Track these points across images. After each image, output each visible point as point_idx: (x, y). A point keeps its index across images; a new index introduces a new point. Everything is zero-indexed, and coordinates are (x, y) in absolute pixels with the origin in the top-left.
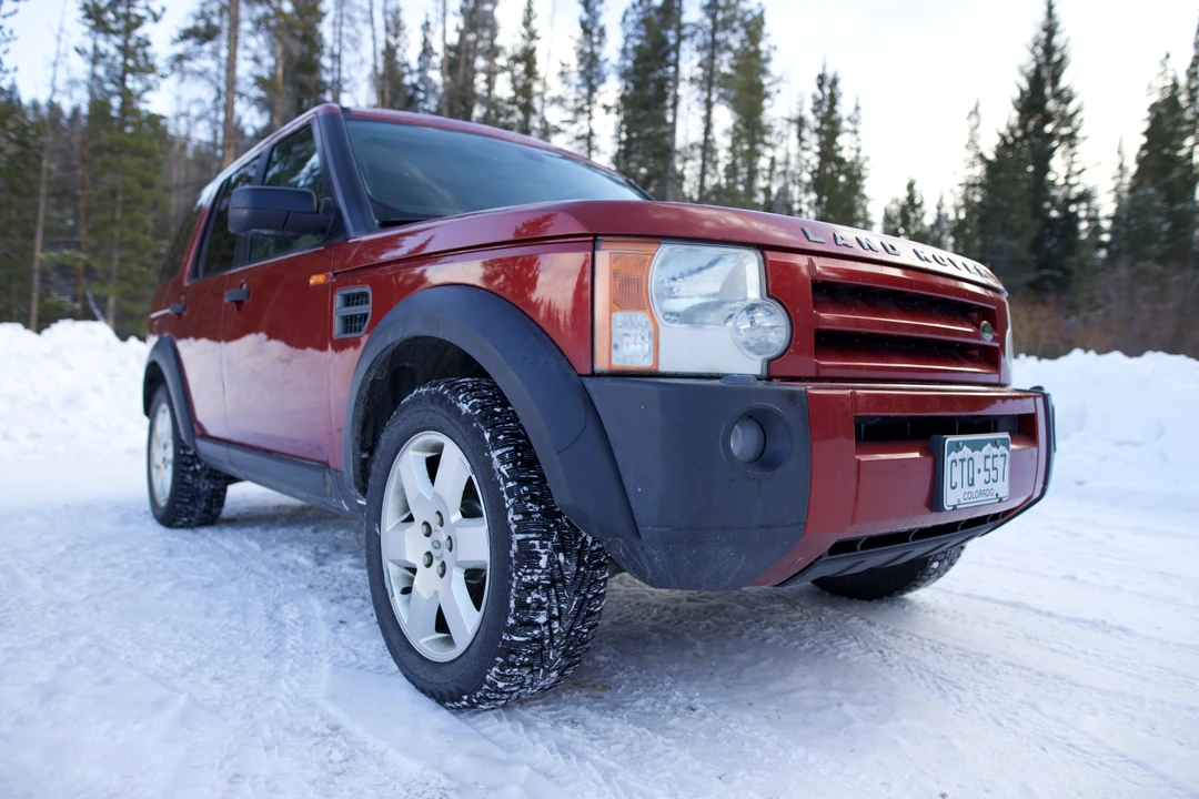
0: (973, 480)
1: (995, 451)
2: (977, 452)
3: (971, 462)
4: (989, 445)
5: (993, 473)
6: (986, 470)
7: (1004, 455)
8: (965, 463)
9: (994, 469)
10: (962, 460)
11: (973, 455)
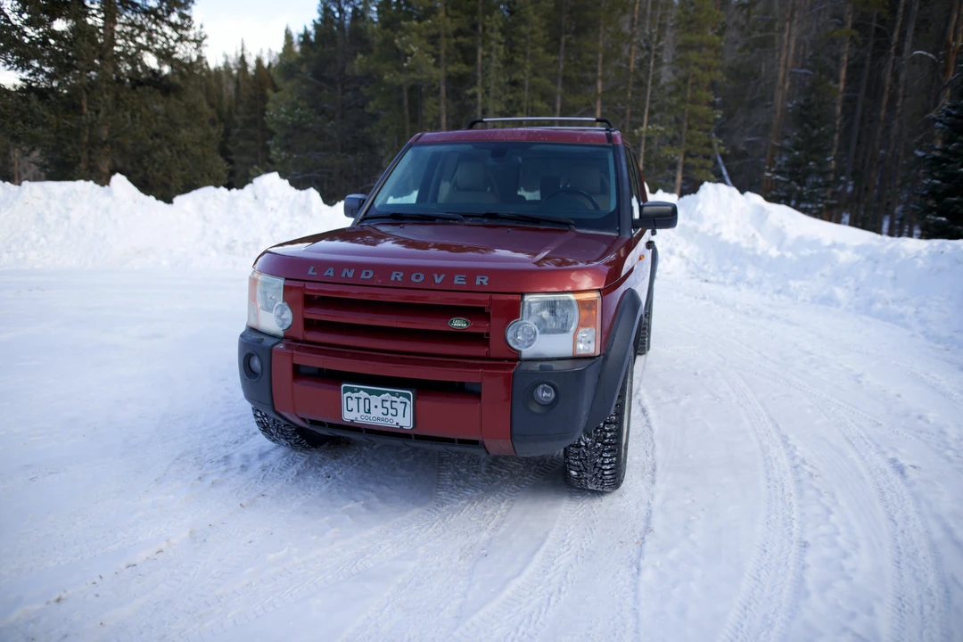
0: (369, 410)
1: (394, 398)
2: (375, 396)
3: (367, 401)
4: (388, 394)
5: (391, 411)
6: (383, 407)
7: (406, 403)
8: (361, 401)
9: (392, 408)
10: (358, 398)
11: (370, 397)
